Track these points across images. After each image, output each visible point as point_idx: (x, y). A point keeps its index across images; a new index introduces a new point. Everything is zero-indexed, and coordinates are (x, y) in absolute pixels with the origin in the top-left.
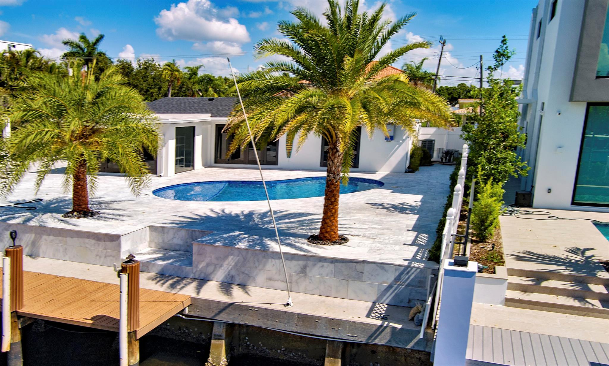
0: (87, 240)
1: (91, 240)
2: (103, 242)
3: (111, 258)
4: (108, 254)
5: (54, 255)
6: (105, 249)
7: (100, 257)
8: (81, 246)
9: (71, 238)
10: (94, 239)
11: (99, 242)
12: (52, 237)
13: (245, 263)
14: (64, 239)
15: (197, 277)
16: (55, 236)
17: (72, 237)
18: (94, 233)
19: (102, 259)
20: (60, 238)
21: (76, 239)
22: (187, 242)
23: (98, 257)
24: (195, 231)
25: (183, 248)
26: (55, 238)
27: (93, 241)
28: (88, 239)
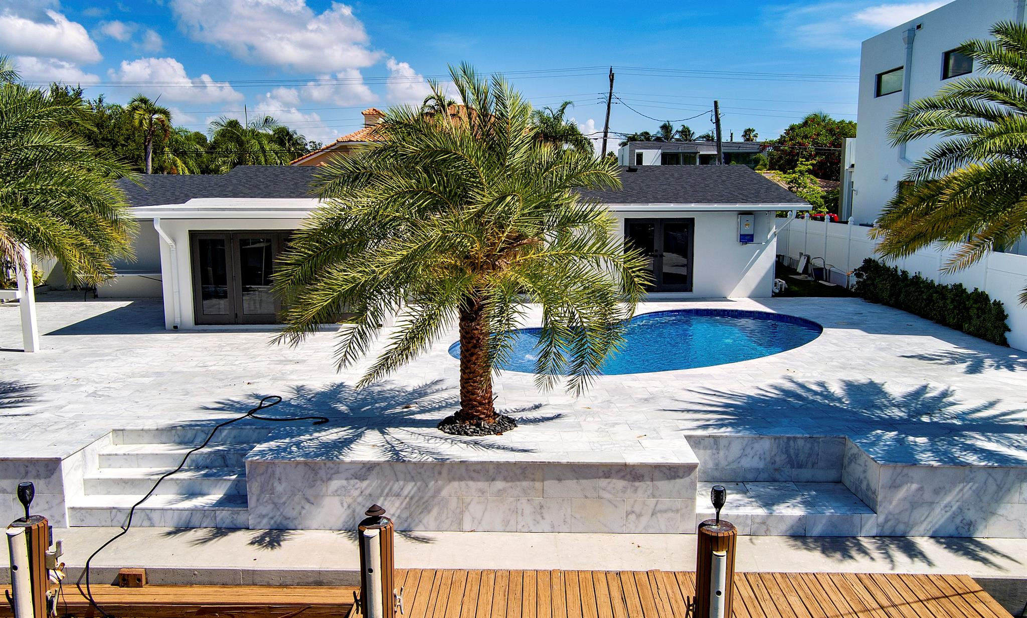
0: (603, 482)
1: (614, 481)
2: (649, 483)
3: (670, 514)
4: (659, 507)
5: (506, 523)
6: (654, 497)
7: (639, 516)
8: (586, 497)
9: (557, 482)
10: (623, 478)
11: (637, 484)
12: (499, 485)
13: (1001, 494)
14: (538, 485)
15: (887, 533)
16: (508, 482)
17: (560, 480)
18: (625, 465)
19: (644, 520)
20: (525, 484)
21: (571, 484)
22: (774, 463)
23: (632, 517)
24: (795, 438)
25: (764, 476)
26: (510, 484)
27: (620, 484)
28: (608, 480)
